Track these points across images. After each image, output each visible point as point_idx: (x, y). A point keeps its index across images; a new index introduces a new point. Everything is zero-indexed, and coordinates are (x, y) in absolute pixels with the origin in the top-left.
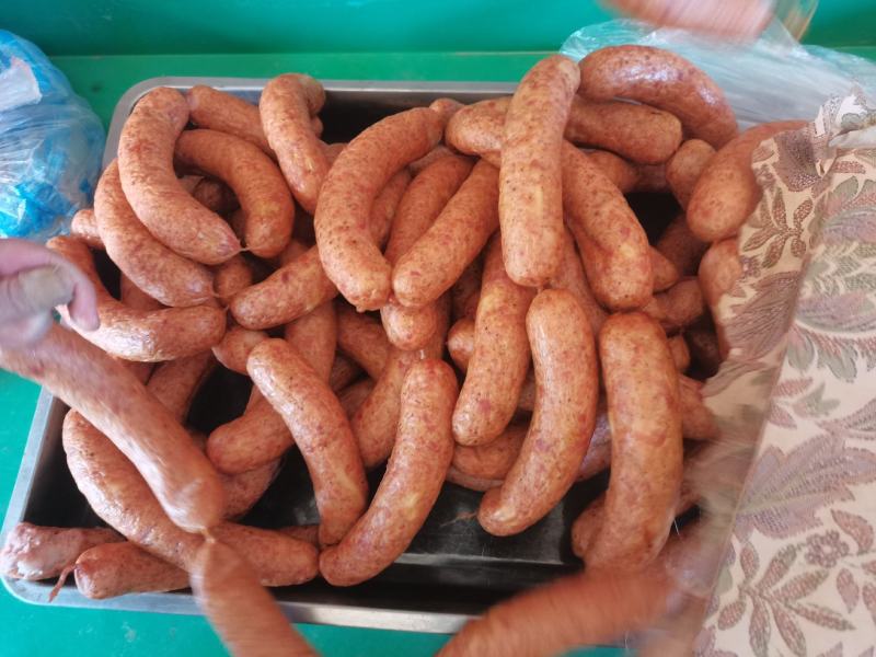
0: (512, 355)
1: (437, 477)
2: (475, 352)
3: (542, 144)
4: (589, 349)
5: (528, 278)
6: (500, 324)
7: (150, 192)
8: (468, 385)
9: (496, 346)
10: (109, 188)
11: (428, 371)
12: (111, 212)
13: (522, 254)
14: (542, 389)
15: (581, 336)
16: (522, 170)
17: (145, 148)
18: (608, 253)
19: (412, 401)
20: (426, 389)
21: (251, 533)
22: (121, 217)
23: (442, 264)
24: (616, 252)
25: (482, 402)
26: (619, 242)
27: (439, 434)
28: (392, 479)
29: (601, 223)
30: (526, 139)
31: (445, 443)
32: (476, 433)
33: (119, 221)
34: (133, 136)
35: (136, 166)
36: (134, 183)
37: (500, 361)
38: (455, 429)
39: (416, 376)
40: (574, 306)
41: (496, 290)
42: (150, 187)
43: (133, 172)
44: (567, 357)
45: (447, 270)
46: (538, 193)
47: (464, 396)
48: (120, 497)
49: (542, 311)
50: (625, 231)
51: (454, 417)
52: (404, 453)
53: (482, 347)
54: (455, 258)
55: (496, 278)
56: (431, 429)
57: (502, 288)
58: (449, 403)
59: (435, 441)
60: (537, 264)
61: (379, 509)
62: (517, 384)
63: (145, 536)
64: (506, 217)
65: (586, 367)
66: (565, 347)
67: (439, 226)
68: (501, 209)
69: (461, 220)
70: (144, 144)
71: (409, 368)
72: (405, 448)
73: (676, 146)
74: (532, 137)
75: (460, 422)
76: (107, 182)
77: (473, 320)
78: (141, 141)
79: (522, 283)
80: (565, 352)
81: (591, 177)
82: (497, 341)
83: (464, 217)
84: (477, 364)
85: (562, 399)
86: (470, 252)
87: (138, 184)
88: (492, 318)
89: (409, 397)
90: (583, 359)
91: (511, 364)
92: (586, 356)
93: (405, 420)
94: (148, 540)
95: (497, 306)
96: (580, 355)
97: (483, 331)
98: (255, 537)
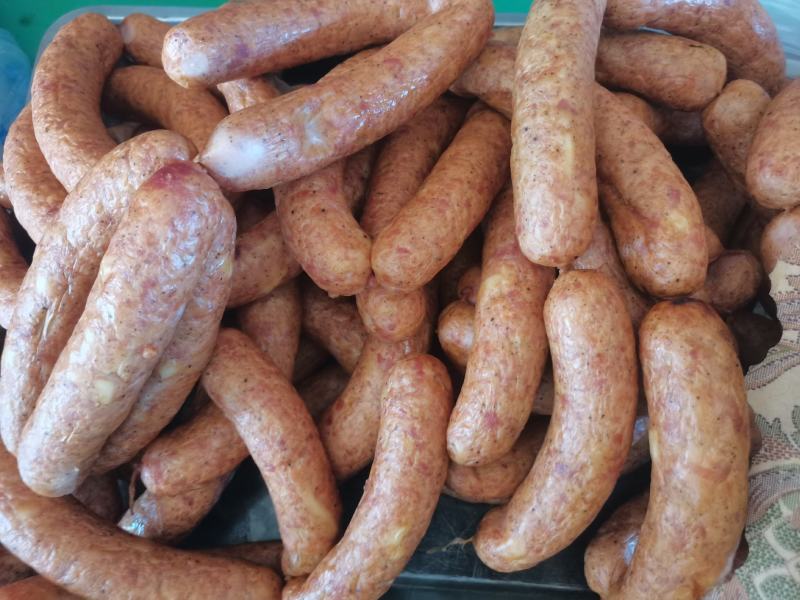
0: (527, 355)
1: (428, 506)
2: (477, 349)
3: (572, 79)
4: (630, 352)
5: (550, 258)
6: (510, 314)
7: (66, 141)
8: (467, 391)
9: (506, 344)
10: (20, 136)
11: (415, 372)
12: (21, 165)
13: (545, 225)
14: (564, 400)
15: (621, 332)
16: (546, 113)
17: (64, 86)
18: (650, 225)
19: (396, 409)
20: (413, 395)
21: (197, 562)
22: (33, 173)
23: (438, 238)
24: (662, 222)
25: (487, 415)
26: (667, 209)
27: (431, 453)
28: (370, 509)
29: (642, 183)
30: (551, 73)
31: (438, 463)
32: (479, 452)
33: (29, 178)
34: (49, 70)
35: (50, 109)
36: (47, 130)
37: (510, 363)
38: (450, 446)
39: (400, 377)
40: (611, 293)
41: (504, 269)
42: (67, 136)
43: (46, 116)
44: (601, 361)
45: (443, 245)
46: (568, 144)
47: (463, 405)
48: (30, 526)
49: (569, 300)
50: (675, 195)
51: (450, 431)
52: (386, 476)
53: (487, 342)
54: (454, 228)
55: (503, 253)
56: (419, 447)
57: (512, 266)
58: (442, 412)
59: (426, 462)
60: (564, 239)
61: (354, 544)
62: (532, 391)
63: (63, 574)
64: (524, 175)
65: (625, 373)
66: (599, 348)
67: (431, 187)
68: (515, 166)
69: (460, 181)
70: (63, 82)
71: (391, 365)
72: (388, 470)
73: (720, 87)
74: (558, 69)
75: (458, 438)
76: (18, 129)
77: (472, 306)
78: (58, 78)
79: (542, 263)
80: (599, 355)
81: (626, 124)
82: (507, 336)
83: (463, 176)
84: (480, 365)
85: (593, 413)
86: (473, 220)
87: (53, 132)
88: (499, 306)
89: (391, 405)
90: (622, 363)
91: (525, 367)
92: (626, 360)
93: (387, 434)
94: (66, 578)
95: (506, 290)
96: (618, 359)
97: (488, 322)
98: (202, 568)
